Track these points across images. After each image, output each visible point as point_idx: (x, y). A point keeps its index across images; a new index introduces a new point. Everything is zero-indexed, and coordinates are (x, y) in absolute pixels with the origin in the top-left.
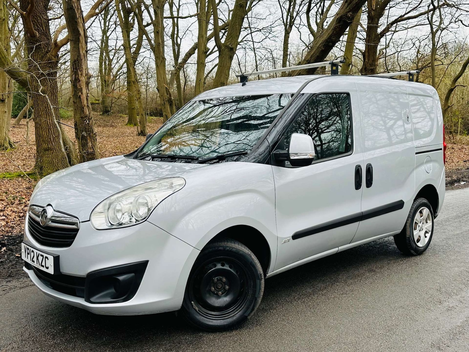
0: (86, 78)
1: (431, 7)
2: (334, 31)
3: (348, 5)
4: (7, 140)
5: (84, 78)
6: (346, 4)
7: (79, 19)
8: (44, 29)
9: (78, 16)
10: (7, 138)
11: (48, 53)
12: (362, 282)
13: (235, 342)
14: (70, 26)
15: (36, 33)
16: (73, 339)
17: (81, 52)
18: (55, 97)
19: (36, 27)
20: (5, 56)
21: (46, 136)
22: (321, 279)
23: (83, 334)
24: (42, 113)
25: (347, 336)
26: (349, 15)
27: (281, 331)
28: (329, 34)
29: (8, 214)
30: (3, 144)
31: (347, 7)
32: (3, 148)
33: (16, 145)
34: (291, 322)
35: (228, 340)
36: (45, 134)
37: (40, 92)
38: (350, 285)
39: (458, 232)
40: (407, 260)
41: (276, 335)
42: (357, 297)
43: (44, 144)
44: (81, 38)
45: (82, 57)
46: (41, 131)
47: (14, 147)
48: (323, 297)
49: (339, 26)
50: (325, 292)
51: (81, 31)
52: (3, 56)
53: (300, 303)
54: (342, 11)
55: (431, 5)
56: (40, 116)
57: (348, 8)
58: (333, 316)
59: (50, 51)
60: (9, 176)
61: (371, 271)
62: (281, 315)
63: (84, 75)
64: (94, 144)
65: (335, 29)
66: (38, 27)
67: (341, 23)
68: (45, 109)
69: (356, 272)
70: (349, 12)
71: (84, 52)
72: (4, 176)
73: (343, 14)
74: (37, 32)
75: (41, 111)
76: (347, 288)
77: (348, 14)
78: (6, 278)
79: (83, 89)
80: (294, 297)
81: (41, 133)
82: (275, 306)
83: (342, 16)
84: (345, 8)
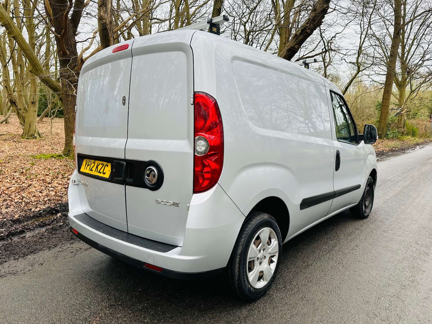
3: (296, 40)
4: (37, 131)
6: (294, 40)
7: (111, 38)
8: (73, 48)
9: (110, 36)
11: (75, 66)
12: (358, 238)
14: (104, 43)
15: (67, 51)
19: (67, 48)
20: (41, 69)
21: (73, 128)
24: (70, 110)
29: (55, 186)
30: (33, 134)
31: (295, 41)
32: (33, 137)
33: (43, 135)
36: (72, 126)
37: (74, 93)
38: (351, 241)
43: (71, 134)
46: (69, 124)
47: (41, 136)
48: (340, 253)
49: (289, 54)
50: (338, 248)
53: (327, 259)
55: (324, 49)
59: (77, 65)
60: (44, 157)
66: (68, 47)
67: (290, 53)
68: (73, 108)
69: (348, 231)
72: (40, 157)
73: (291, 46)
74: (68, 51)
76: (353, 244)
77: (296, 46)
78: (69, 241)
80: (319, 254)
81: (69, 125)
82: (310, 263)
83: (291, 47)
84: (293, 42)
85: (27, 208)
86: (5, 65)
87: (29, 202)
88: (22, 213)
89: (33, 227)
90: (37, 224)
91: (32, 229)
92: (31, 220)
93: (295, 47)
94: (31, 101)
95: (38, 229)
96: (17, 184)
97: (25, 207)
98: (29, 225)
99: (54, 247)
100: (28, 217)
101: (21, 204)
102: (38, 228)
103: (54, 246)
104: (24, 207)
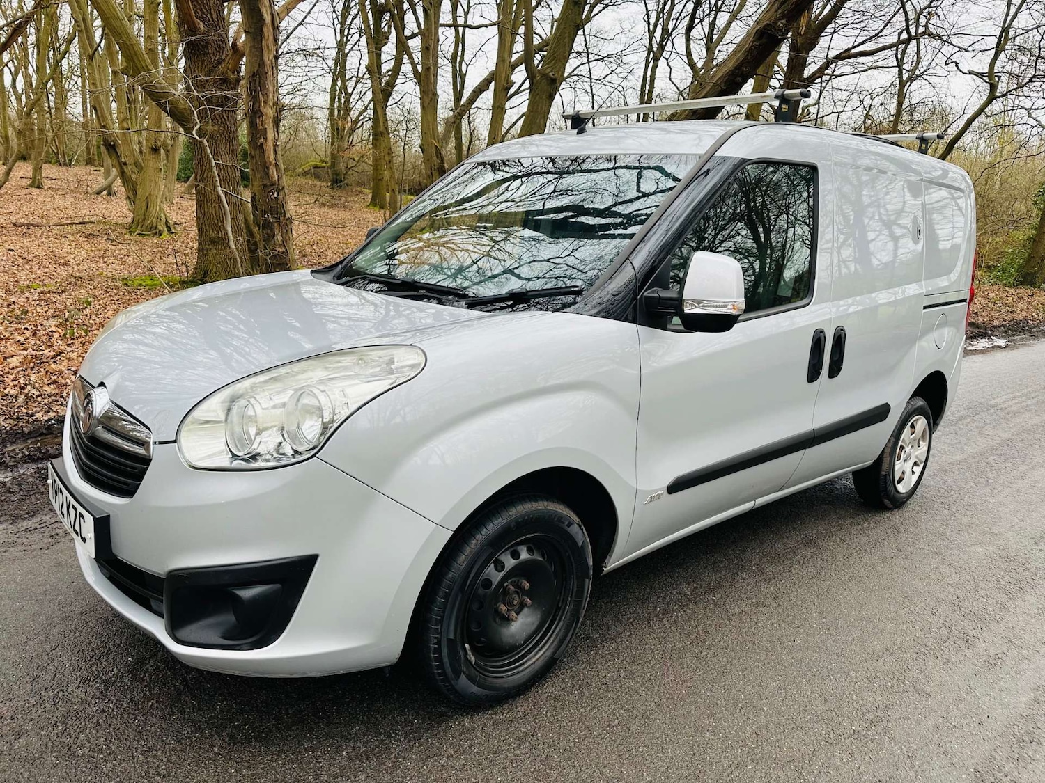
0: (274, 109)
1: (904, 36)
2: (747, 55)
4: (163, 218)
5: (270, 110)
8: (214, 16)
10: (162, 214)
11: (220, 63)
12: (794, 572)
13: (521, 740)
15: (199, 24)
16: (149, 700)
17: (266, 58)
18: (231, 147)
19: (200, 13)
20: (146, 66)
21: (215, 217)
22: (708, 560)
23: (174, 686)
25: (779, 737)
26: (781, 24)
27: (628, 710)
28: (737, 60)
30: (155, 224)
31: (779, 8)
32: (154, 231)
33: (179, 228)
34: (649, 685)
35: (504, 733)
36: (214, 212)
37: (194, 132)
38: (770, 580)
39: (958, 457)
40: (876, 518)
41: (616, 722)
42: (787, 615)
43: (211, 231)
44: (265, 29)
45: (268, 68)
46: (206, 207)
47: (173, 231)
48: (717, 611)
49: (759, 45)
50: (719, 595)
51: (265, 15)
52: (144, 65)
53: (667, 625)
54: (768, 16)
55: (905, 32)
56: (205, 179)
57: (780, 11)
58: (742, 671)
59: (224, 60)
60: (149, 282)
61: (809, 543)
62: (628, 659)
63: (271, 104)
64: (287, 238)
65: (750, 51)
66: (203, 12)
67: (764, 40)
69: (779, 547)
70: (781, 18)
71: (271, 57)
72: (141, 282)
73: (768, 22)
74: (201, 23)
75: (206, 171)
76: (767, 589)
77: (779, 23)
79: (268, 130)
80: (655, 607)
81: (206, 210)
82: (613, 632)
83: (767, 25)
84: (773, 10)
85: (26, 411)
86: (91, 53)
87: (37, 397)
88: (8, 422)
89: (13, 460)
90: (27, 453)
91: (12, 464)
92: (25, 441)
93: (775, 23)
94: (150, 146)
95: (26, 466)
96: (33, 350)
97: (23, 409)
98: (6, 455)
99: (27, 516)
100: (18, 433)
101: (14, 400)
102: (26, 462)
103: (27, 513)
104: (19, 407)
